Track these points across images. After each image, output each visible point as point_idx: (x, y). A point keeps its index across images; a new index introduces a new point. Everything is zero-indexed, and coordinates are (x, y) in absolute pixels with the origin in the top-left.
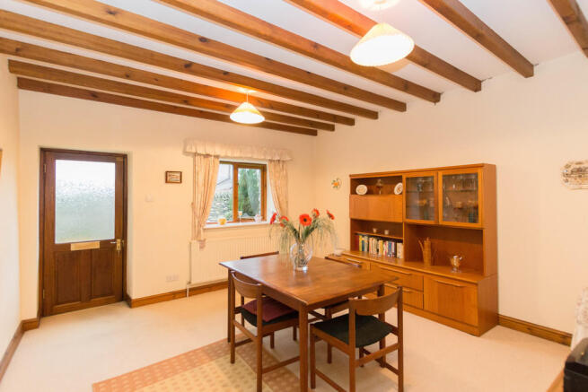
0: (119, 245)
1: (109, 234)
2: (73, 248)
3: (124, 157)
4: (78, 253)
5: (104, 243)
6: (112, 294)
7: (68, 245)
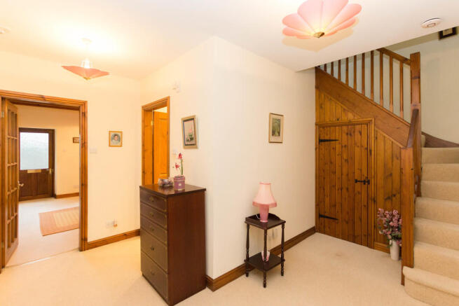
0: (50, 172)
1: (46, 166)
2: (29, 172)
3: (53, 131)
4: (31, 174)
5: (44, 171)
6: (47, 193)
7: (27, 171)
